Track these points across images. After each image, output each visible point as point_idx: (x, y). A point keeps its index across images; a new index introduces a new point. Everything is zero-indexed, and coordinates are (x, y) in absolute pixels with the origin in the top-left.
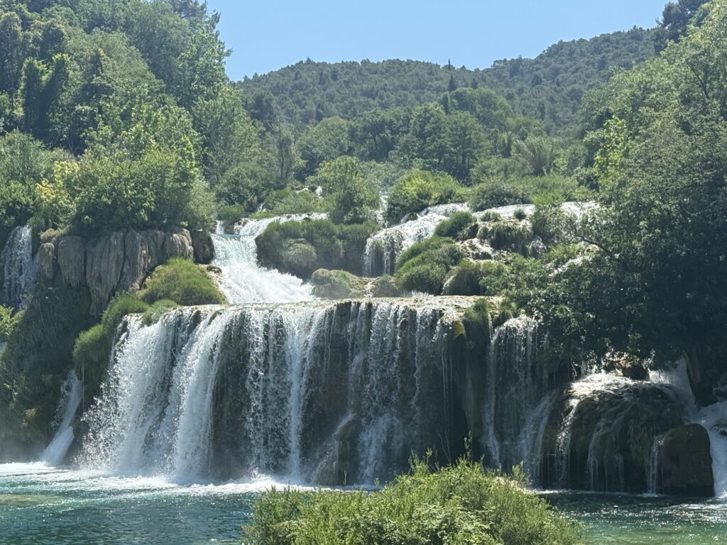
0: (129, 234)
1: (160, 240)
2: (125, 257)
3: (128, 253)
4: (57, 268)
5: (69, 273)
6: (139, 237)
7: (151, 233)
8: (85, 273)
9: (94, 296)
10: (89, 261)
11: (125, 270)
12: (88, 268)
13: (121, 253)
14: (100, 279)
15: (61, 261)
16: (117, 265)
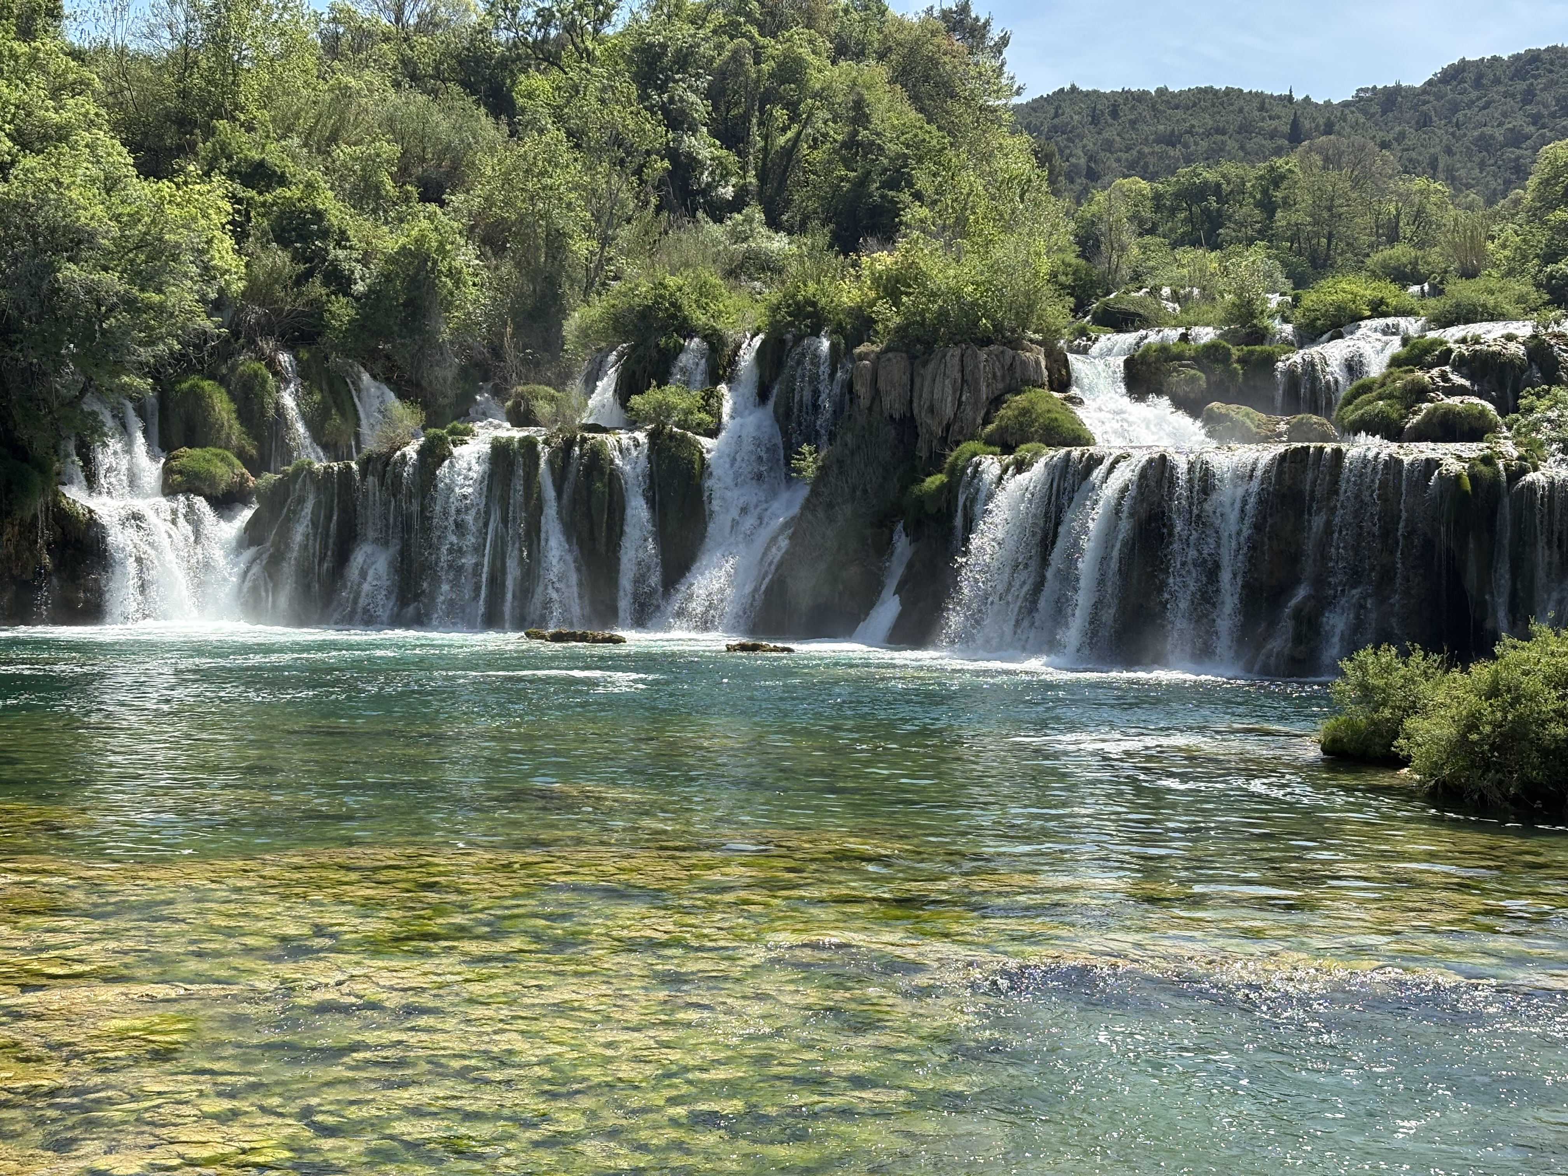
0: (969, 351)
1: (1008, 361)
2: (964, 382)
3: (968, 377)
4: (875, 393)
5: (892, 400)
6: (982, 355)
8: (911, 401)
9: (922, 431)
10: (917, 384)
11: (964, 398)
12: (916, 394)
13: (958, 376)
14: (931, 410)
15: (881, 384)
16: (954, 392)
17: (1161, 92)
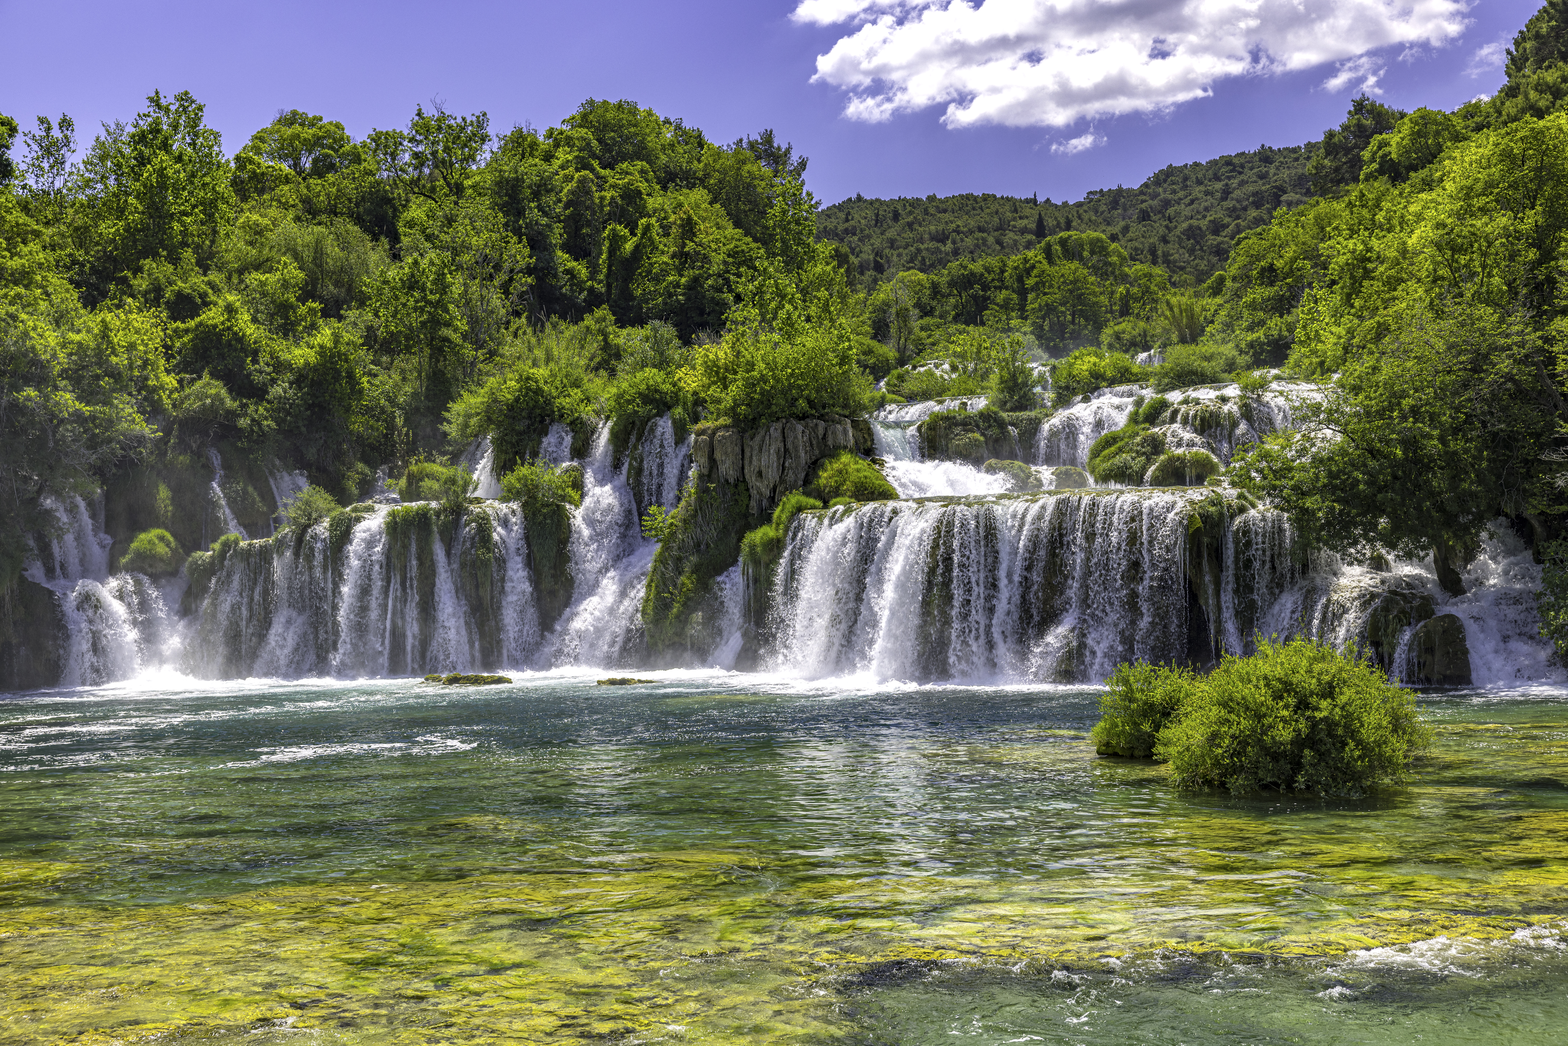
0: (789, 425)
1: (822, 432)
2: (786, 450)
3: (790, 445)
4: (712, 462)
5: (727, 468)
6: (800, 427)
7: (812, 423)
8: (743, 468)
9: (754, 492)
10: (747, 454)
11: (787, 464)
12: (746, 462)
13: (781, 445)
14: (760, 474)
15: (718, 455)
16: (778, 459)
17: (932, 198)
